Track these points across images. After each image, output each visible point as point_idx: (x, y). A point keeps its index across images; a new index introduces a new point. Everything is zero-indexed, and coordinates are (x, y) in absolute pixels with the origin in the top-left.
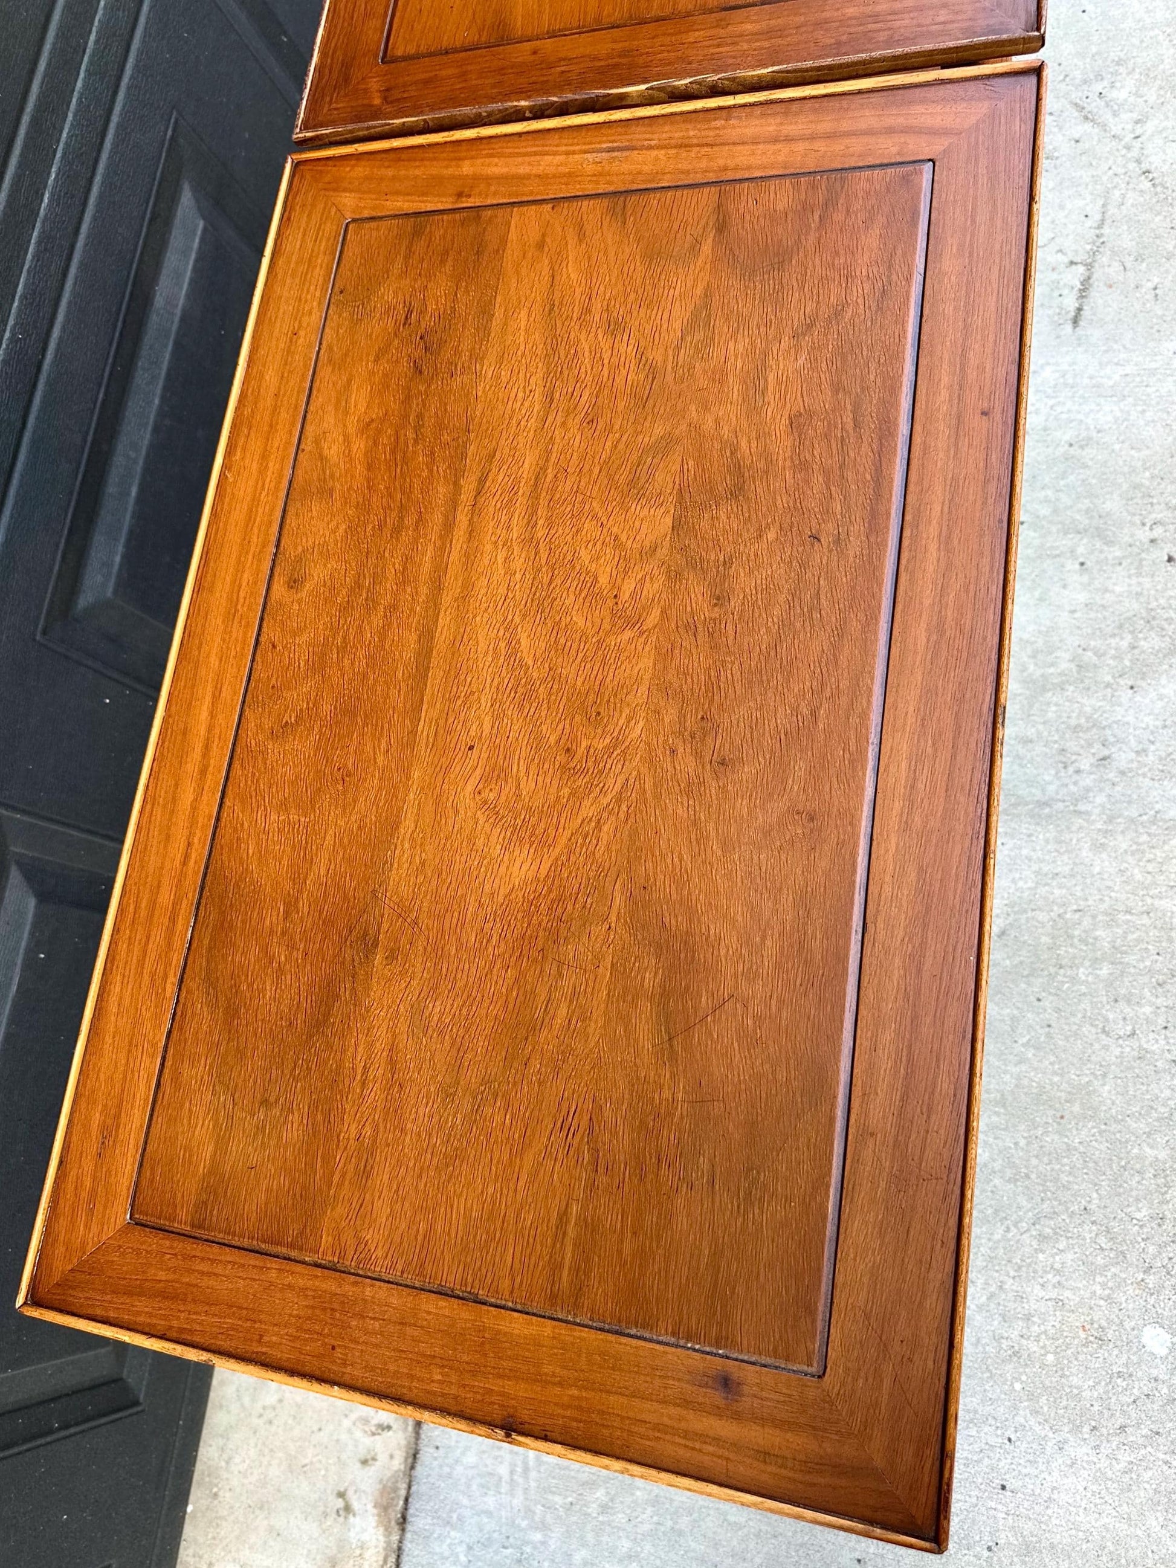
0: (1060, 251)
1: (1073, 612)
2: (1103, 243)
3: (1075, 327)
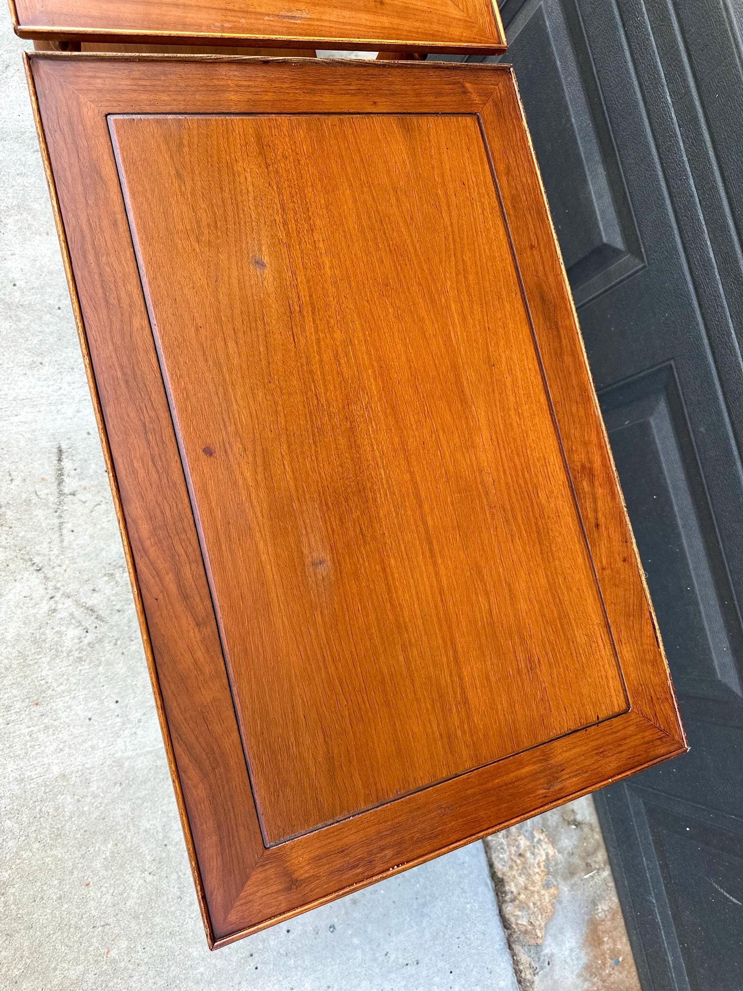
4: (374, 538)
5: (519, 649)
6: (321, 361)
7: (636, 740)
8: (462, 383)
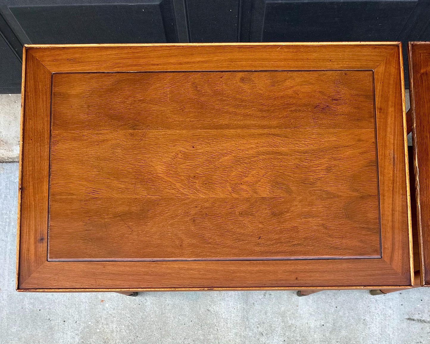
1: (307, 323)
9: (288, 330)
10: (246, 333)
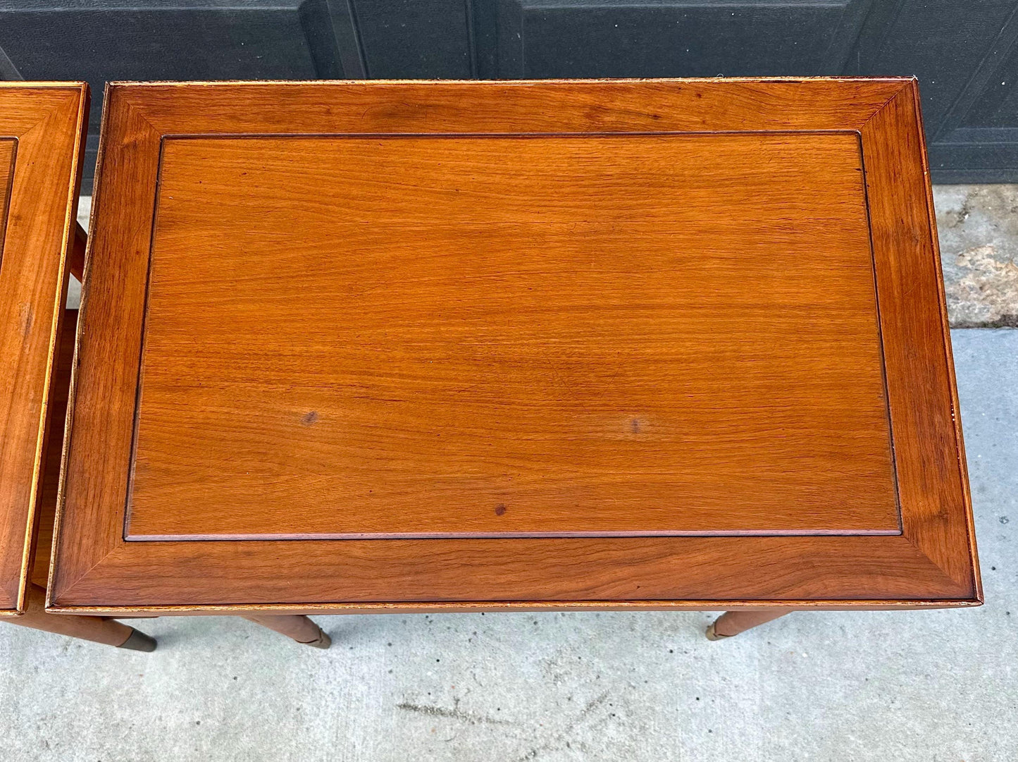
0: (469, 691)
1: (160, 719)
2: (473, 723)
3: (400, 706)
4: (621, 365)
5: (768, 237)
6: (424, 378)
7: (891, 133)
8: (473, 231)
9: (111, 734)
10: (9, 742)
